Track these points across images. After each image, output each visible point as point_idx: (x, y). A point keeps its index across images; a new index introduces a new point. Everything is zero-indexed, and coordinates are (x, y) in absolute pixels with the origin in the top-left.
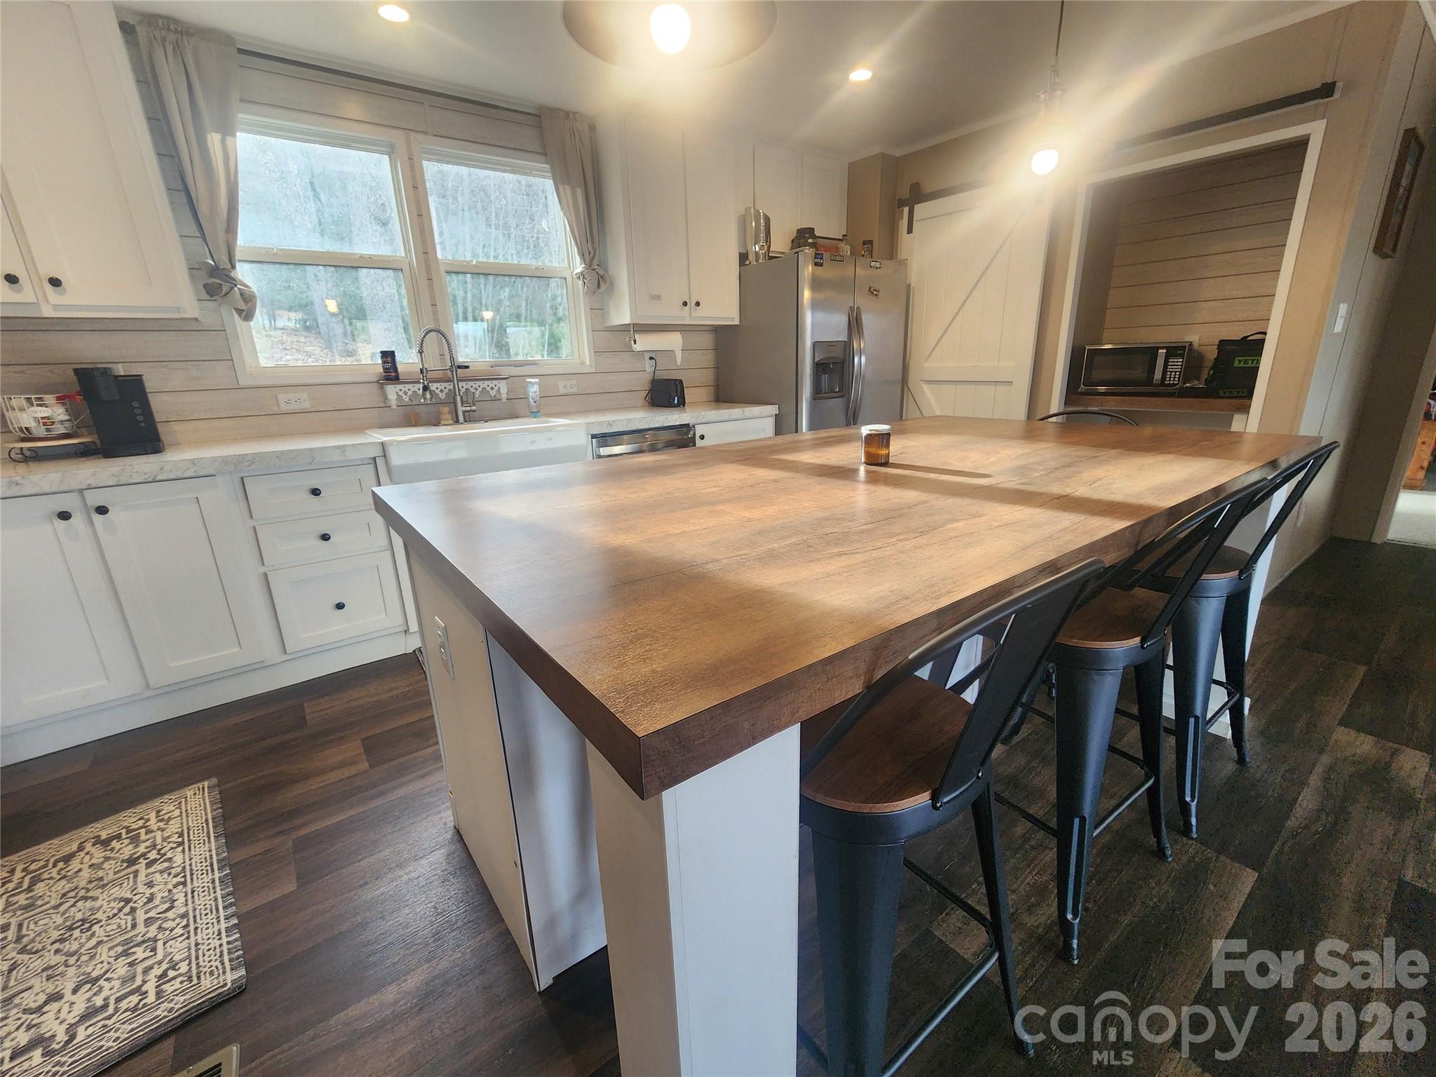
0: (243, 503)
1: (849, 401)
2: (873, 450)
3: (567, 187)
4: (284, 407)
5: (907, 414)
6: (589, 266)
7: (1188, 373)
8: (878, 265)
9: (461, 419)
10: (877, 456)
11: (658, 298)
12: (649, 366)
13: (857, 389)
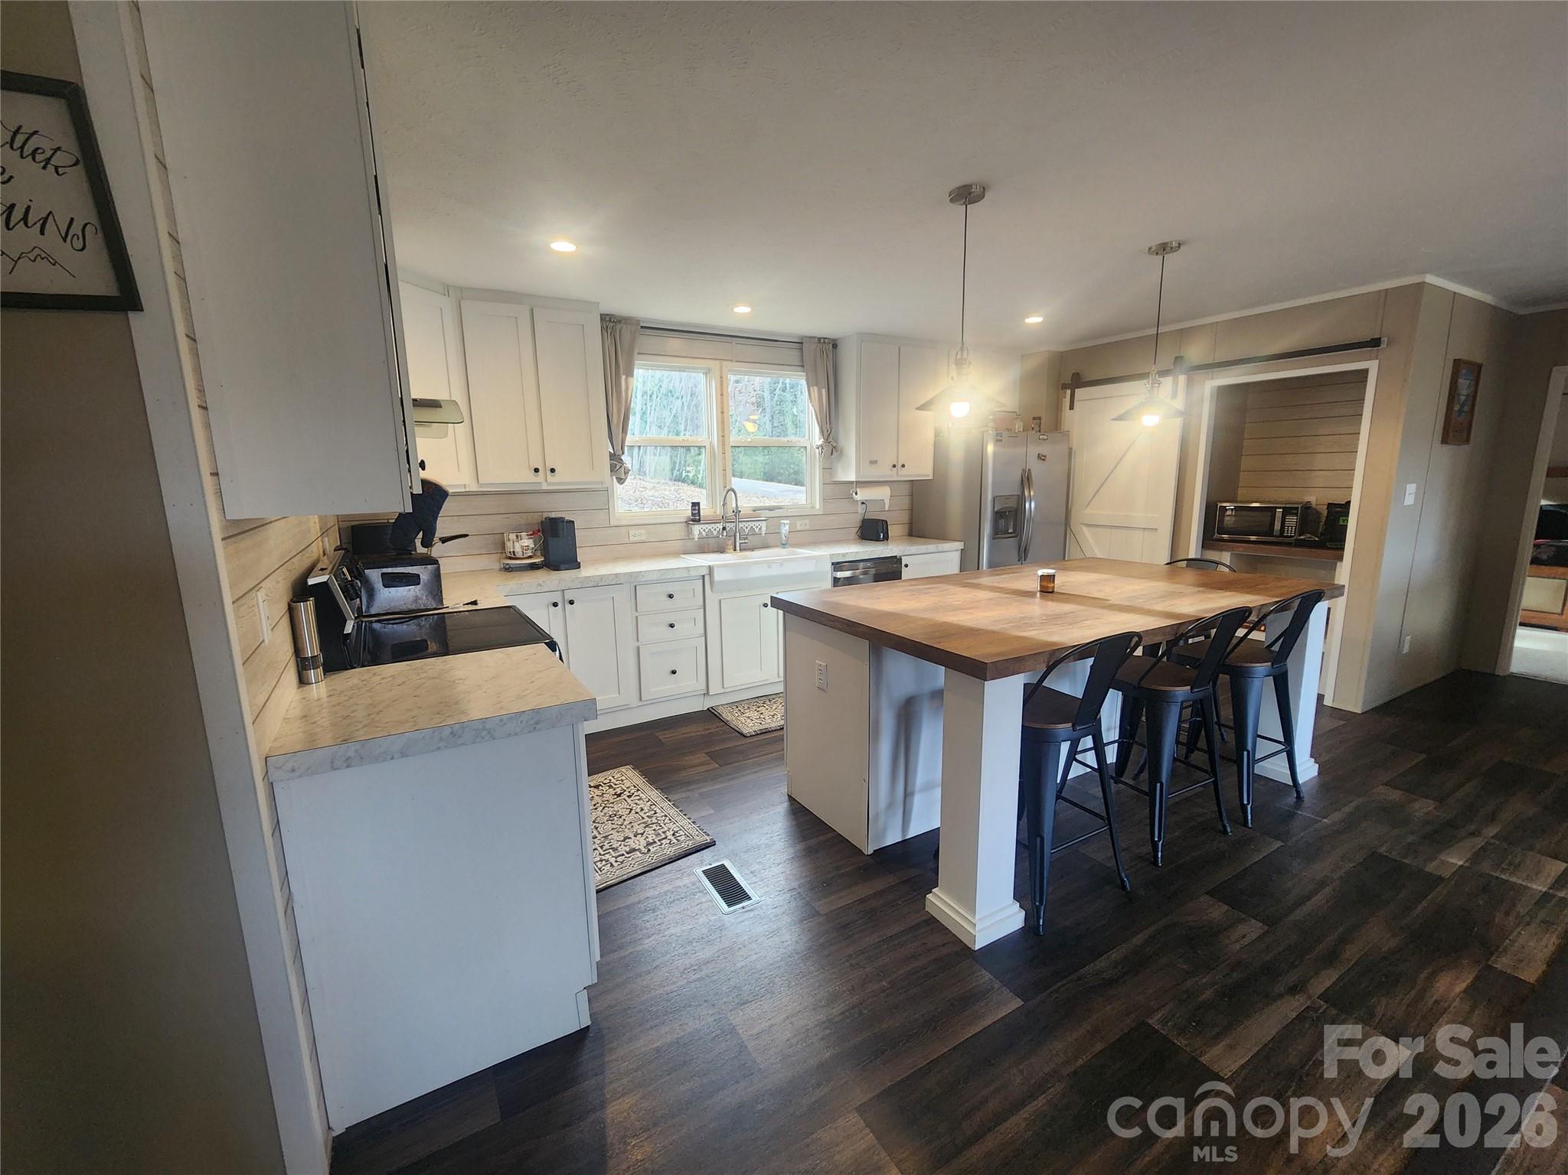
0: (633, 601)
1: (1021, 538)
2: (1045, 584)
3: (816, 388)
4: (632, 539)
5: (1069, 556)
6: (827, 440)
7: (1302, 528)
8: (1045, 437)
9: (738, 548)
10: (1047, 587)
11: (876, 462)
12: (860, 509)
13: (1028, 529)
